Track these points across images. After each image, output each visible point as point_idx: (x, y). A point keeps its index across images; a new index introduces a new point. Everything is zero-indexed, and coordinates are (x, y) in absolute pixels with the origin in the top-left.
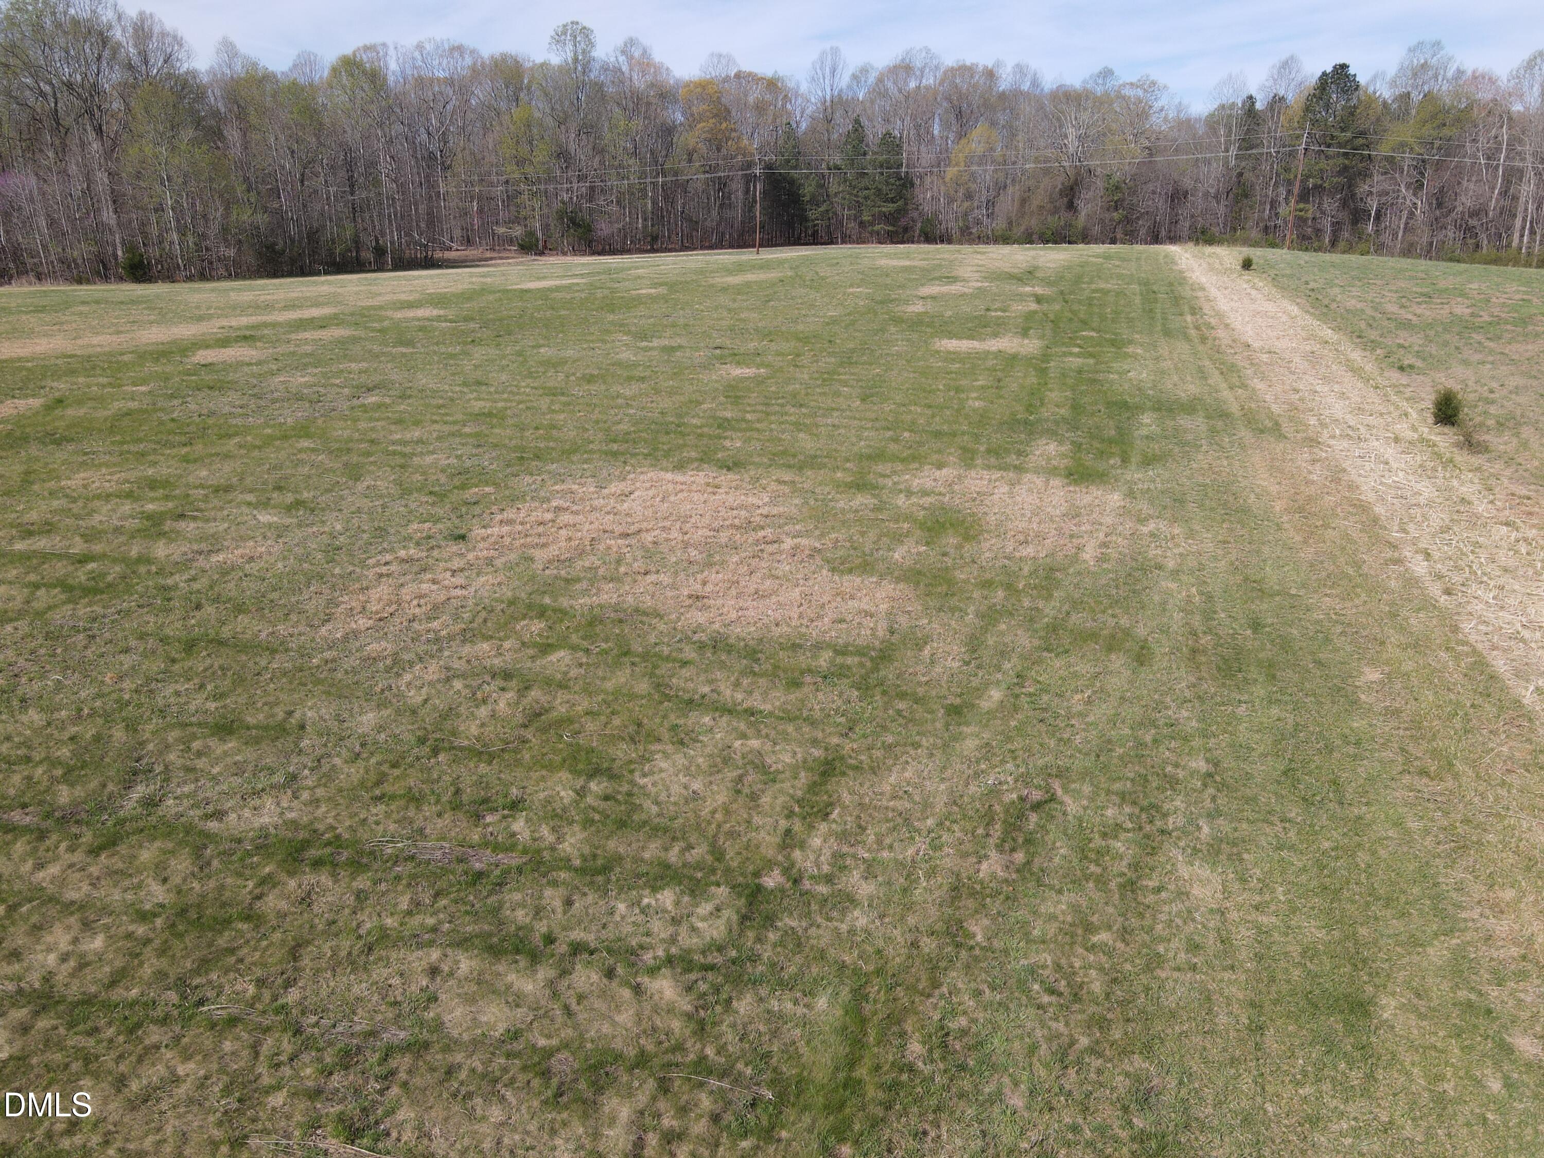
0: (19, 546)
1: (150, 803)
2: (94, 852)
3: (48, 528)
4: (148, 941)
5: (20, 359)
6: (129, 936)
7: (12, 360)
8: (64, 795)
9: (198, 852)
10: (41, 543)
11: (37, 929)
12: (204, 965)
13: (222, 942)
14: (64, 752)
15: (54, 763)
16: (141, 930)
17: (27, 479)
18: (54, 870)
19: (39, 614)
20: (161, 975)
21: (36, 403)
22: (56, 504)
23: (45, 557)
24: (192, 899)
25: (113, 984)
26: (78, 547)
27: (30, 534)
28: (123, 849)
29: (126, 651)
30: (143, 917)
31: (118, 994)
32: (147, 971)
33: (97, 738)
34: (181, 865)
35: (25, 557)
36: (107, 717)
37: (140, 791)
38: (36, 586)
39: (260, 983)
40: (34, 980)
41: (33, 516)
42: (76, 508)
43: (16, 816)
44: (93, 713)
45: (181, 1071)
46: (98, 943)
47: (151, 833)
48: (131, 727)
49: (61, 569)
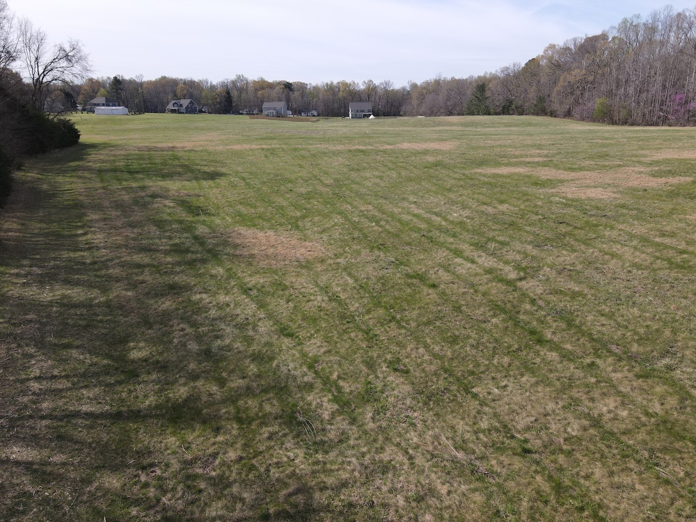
0: (657, 240)
1: (669, 368)
2: (638, 376)
3: (672, 235)
4: (645, 425)
6: (638, 418)
8: (635, 348)
9: (682, 400)
10: (667, 241)
11: (604, 394)
12: (665, 450)
13: (678, 445)
14: (642, 331)
15: (636, 333)
16: (644, 419)
17: (672, 213)
18: (619, 375)
19: (654, 270)
20: (645, 442)
22: (680, 225)
23: (666, 247)
24: (671, 419)
25: (624, 433)
26: (683, 246)
27: (664, 235)
28: (650, 381)
29: (686, 298)
30: (647, 414)
31: (624, 438)
32: (640, 437)
33: (657, 330)
34: (672, 401)
35: (658, 245)
36: (665, 323)
37: (666, 361)
38: (658, 258)
39: (687, 474)
40: (595, 413)
41: (668, 228)
42: (688, 229)
43: (613, 348)
44: (660, 319)
45: (637, 486)
46: (625, 413)
47: (665, 381)
48: (674, 332)
49: (671, 253)
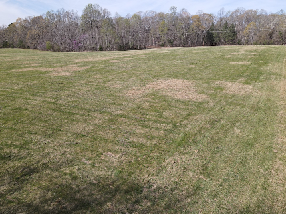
0: (89, 84)
1: (106, 110)
2: (100, 114)
3: (92, 82)
4: (106, 122)
5: (87, 61)
6: (104, 121)
7: (86, 62)
8: (96, 108)
9: (111, 115)
10: (92, 83)
11: (95, 119)
12: (111, 124)
13: (114, 123)
14: (96, 105)
15: (95, 106)
16: (105, 121)
17: (89, 76)
18: (96, 115)
19: (92, 91)
20: (107, 124)
21: (89, 67)
22: (93, 79)
23: (92, 85)
24: (110, 119)
25: (102, 125)
26: (96, 84)
27: (90, 82)
28: (103, 114)
29: (102, 95)
30: (105, 120)
31: (103, 125)
32: (106, 124)
33: (100, 104)
34: (109, 116)
35: (90, 85)
36: (100, 102)
37: (104, 109)
38: (92, 88)
39: (117, 126)
40: (95, 123)
41: (91, 80)
42: (95, 80)
43: (92, 110)
44: (99, 101)
45: (109, 132)
46: (101, 121)
47: (106, 113)
48: (103, 103)
49: (94, 86)
